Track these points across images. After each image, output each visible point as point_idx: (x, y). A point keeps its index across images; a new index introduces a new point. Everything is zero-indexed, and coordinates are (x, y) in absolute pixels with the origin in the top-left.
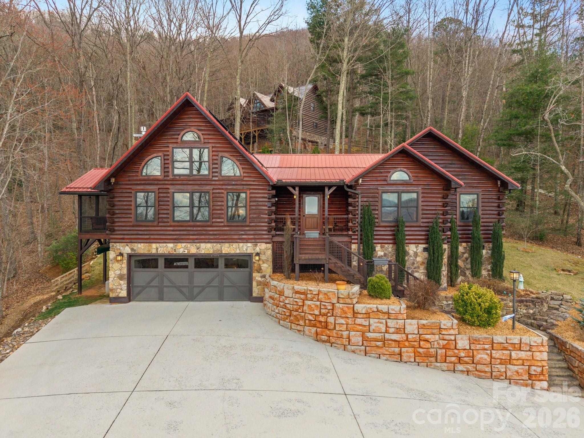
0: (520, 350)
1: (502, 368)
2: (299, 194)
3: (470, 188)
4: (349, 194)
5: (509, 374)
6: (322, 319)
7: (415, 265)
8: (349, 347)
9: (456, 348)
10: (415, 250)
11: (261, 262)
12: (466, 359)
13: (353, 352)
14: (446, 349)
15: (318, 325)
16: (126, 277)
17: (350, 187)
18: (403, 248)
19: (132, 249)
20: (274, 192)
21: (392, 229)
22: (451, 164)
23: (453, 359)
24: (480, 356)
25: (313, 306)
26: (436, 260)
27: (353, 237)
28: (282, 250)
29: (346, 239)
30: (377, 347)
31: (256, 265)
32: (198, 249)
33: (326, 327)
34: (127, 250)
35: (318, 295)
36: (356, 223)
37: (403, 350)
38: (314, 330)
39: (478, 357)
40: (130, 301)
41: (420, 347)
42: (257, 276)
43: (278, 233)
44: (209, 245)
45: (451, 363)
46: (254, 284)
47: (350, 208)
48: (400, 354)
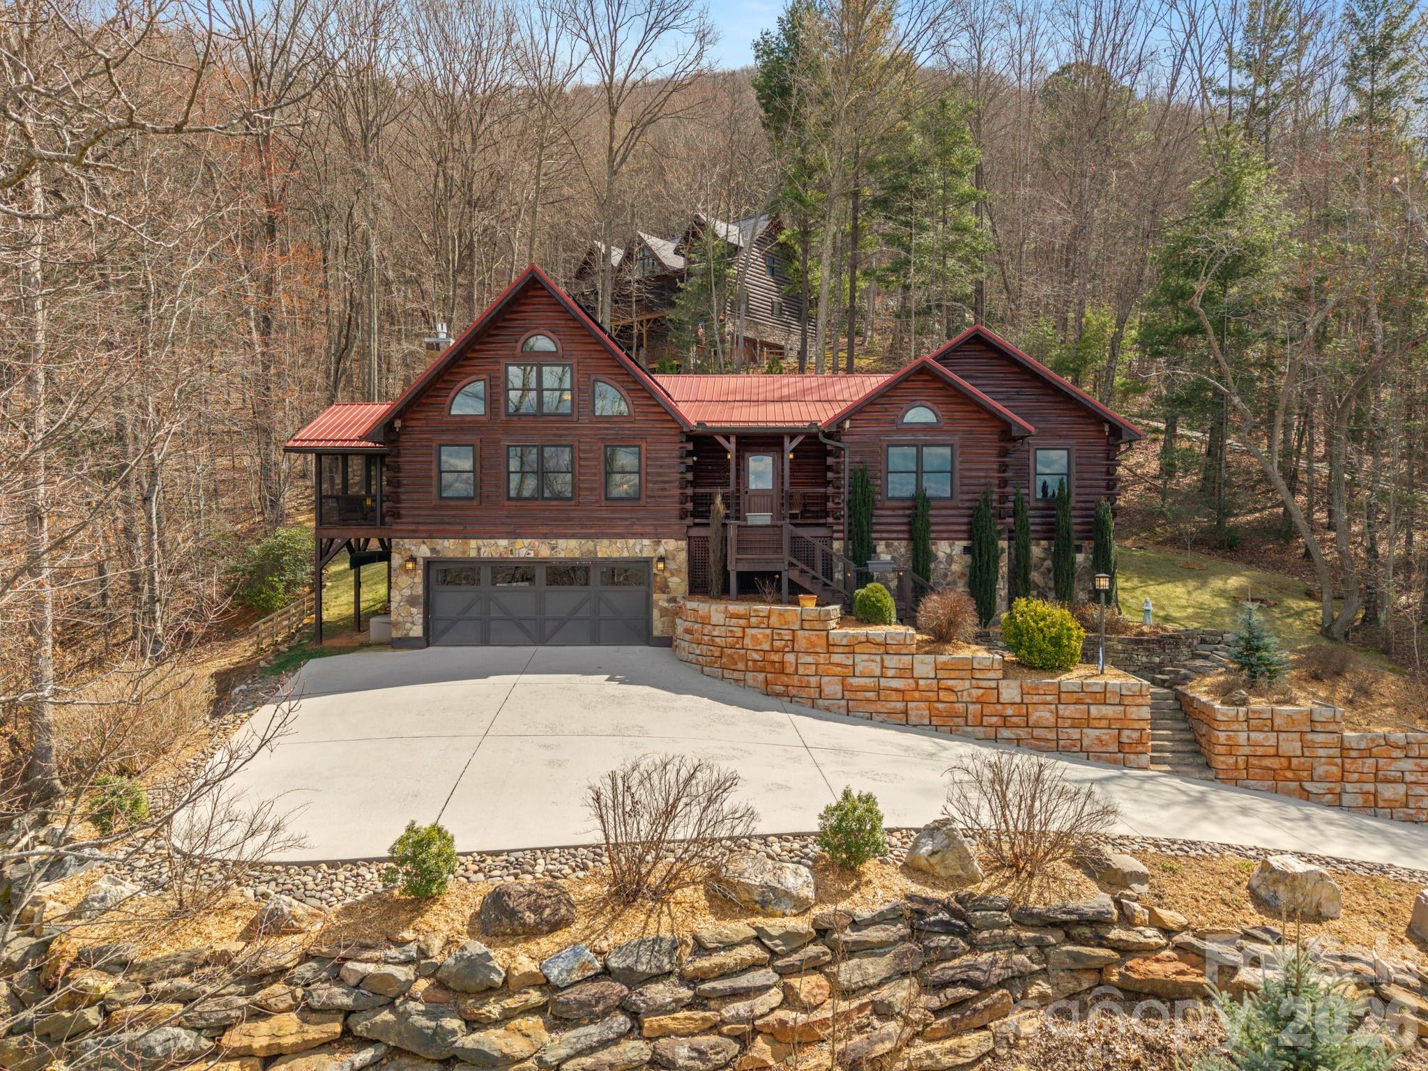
0: (1105, 704)
1: (1075, 734)
2: (737, 451)
3: (1052, 438)
4: (829, 448)
5: (1086, 742)
6: (775, 657)
7: (949, 579)
8: (820, 702)
9: (998, 702)
10: (948, 551)
11: (667, 574)
12: (1015, 719)
13: (828, 709)
14: (982, 703)
15: (769, 668)
16: (421, 600)
17: (829, 435)
18: (926, 547)
19: (433, 550)
20: (690, 446)
21: (907, 512)
22: (1018, 393)
23: (994, 720)
24: (1037, 714)
25: (760, 636)
26: (984, 567)
27: (835, 528)
28: (707, 551)
29: (822, 532)
30: (868, 700)
31: (658, 579)
32: (553, 549)
33: (782, 672)
34: (423, 551)
35: (768, 617)
36: (841, 499)
37: (910, 705)
38: (761, 676)
39: (1034, 717)
40: (428, 645)
41: (939, 701)
42: (660, 600)
43: (697, 521)
44: (573, 543)
45: (991, 726)
46: (656, 613)
47: (830, 475)
48: (906, 712)
